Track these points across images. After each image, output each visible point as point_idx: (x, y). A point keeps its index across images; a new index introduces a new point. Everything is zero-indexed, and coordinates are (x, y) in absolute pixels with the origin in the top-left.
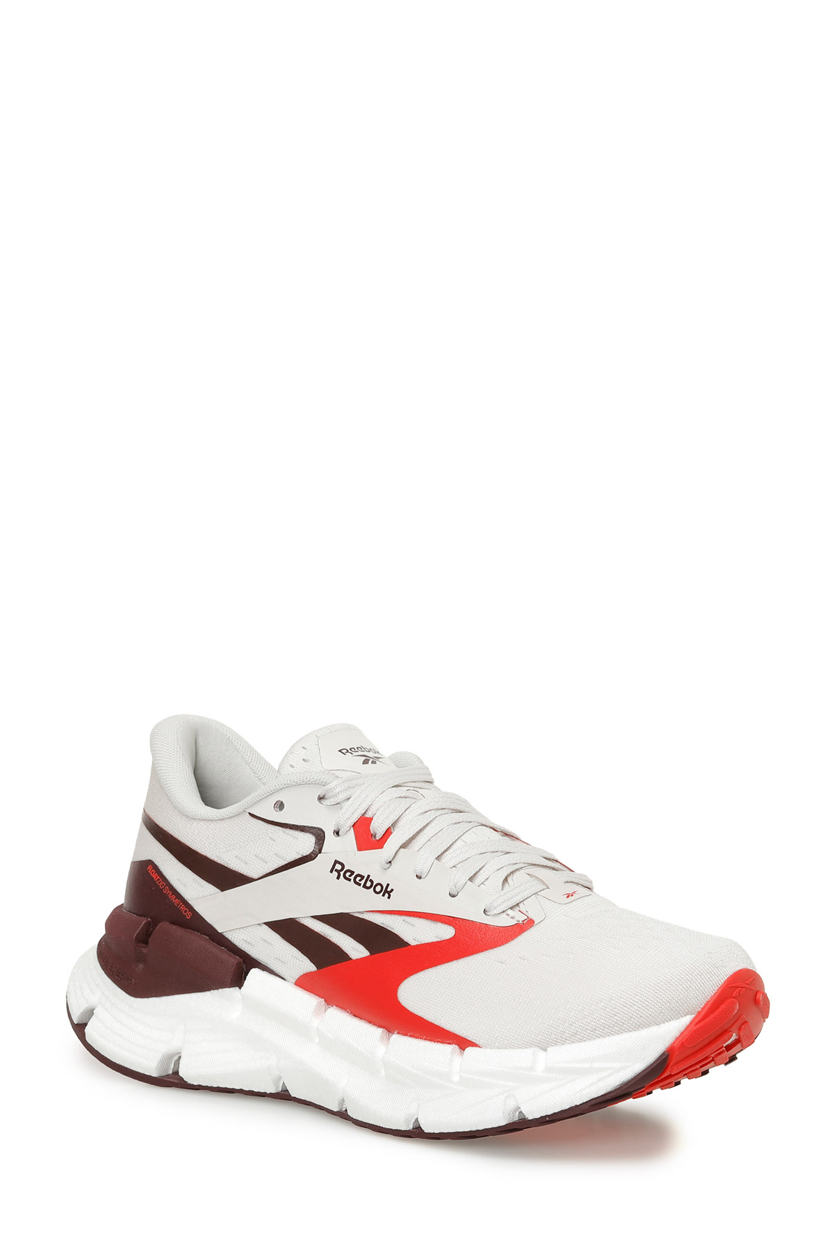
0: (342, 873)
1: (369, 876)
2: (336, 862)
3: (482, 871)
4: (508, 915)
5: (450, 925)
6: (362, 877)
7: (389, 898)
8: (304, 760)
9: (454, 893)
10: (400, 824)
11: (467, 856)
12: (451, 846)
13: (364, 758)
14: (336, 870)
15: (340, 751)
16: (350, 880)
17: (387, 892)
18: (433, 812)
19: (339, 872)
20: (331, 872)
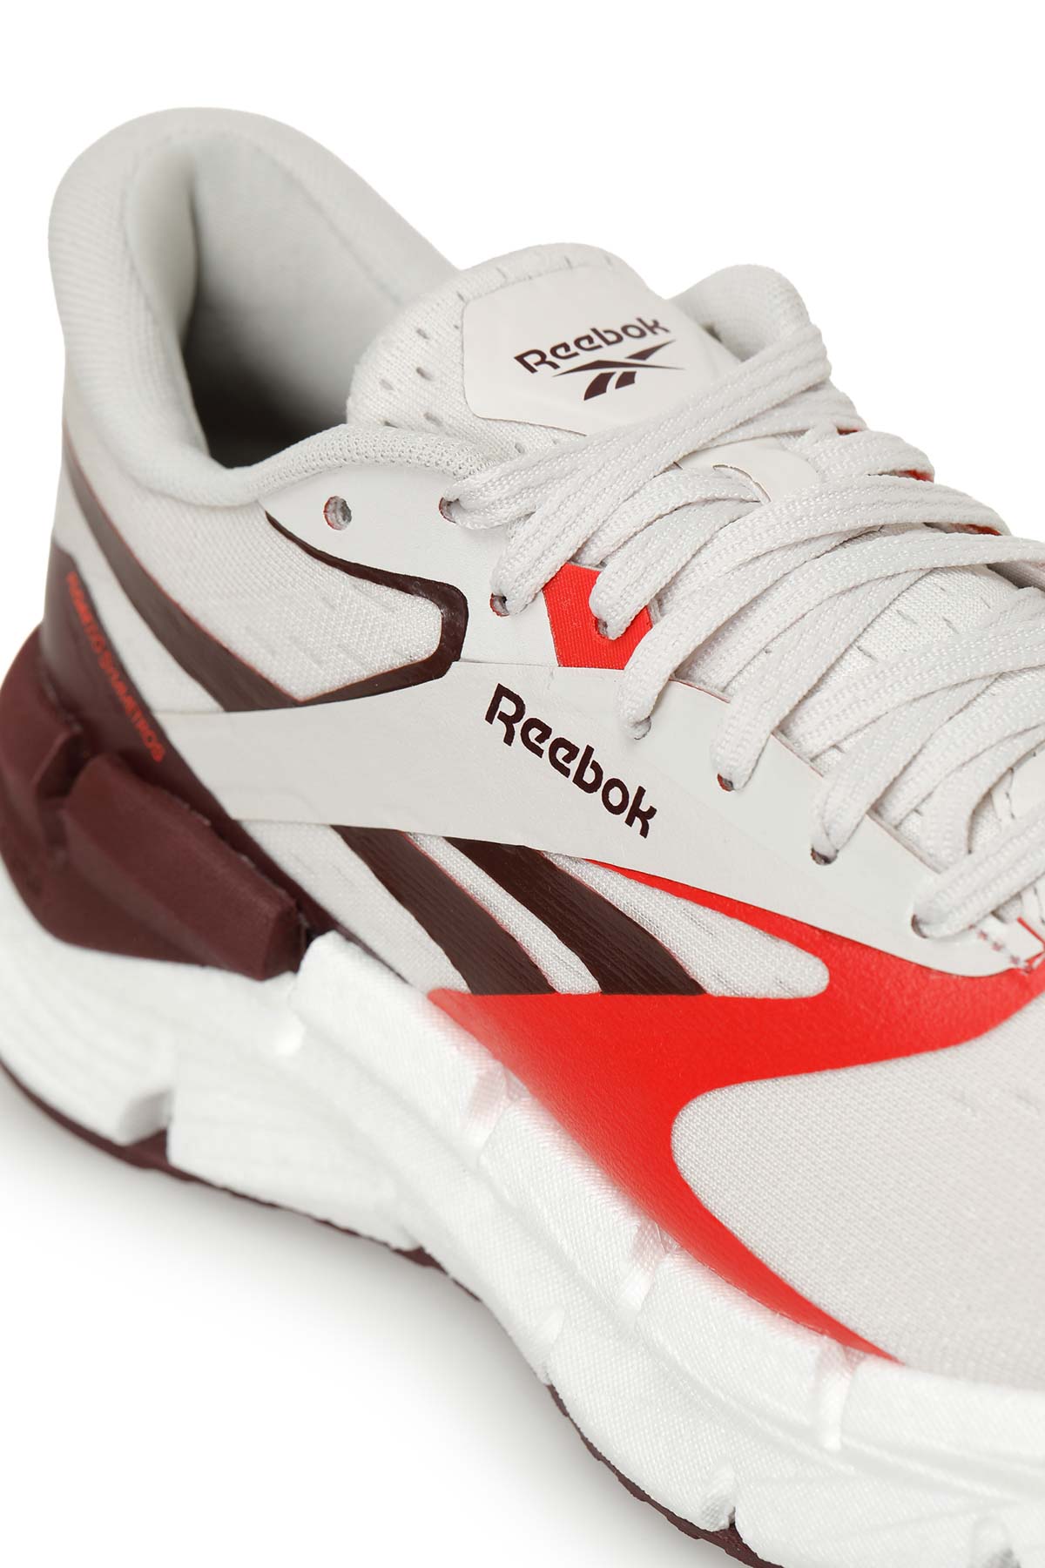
0: (518, 727)
1: (589, 751)
2: (501, 692)
3: (913, 770)
4: (984, 935)
5: (815, 953)
6: (573, 751)
7: (644, 832)
8: (419, 371)
9: (825, 850)
10: (679, 593)
11: (872, 712)
12: (822, 680)
13: (595, 373)
14: (503, 717)
15: (520, 359)
16: (539, 752)
17: (638, 813)
18: (778, 556)
19: (509, 721)
20: (490, 718)
